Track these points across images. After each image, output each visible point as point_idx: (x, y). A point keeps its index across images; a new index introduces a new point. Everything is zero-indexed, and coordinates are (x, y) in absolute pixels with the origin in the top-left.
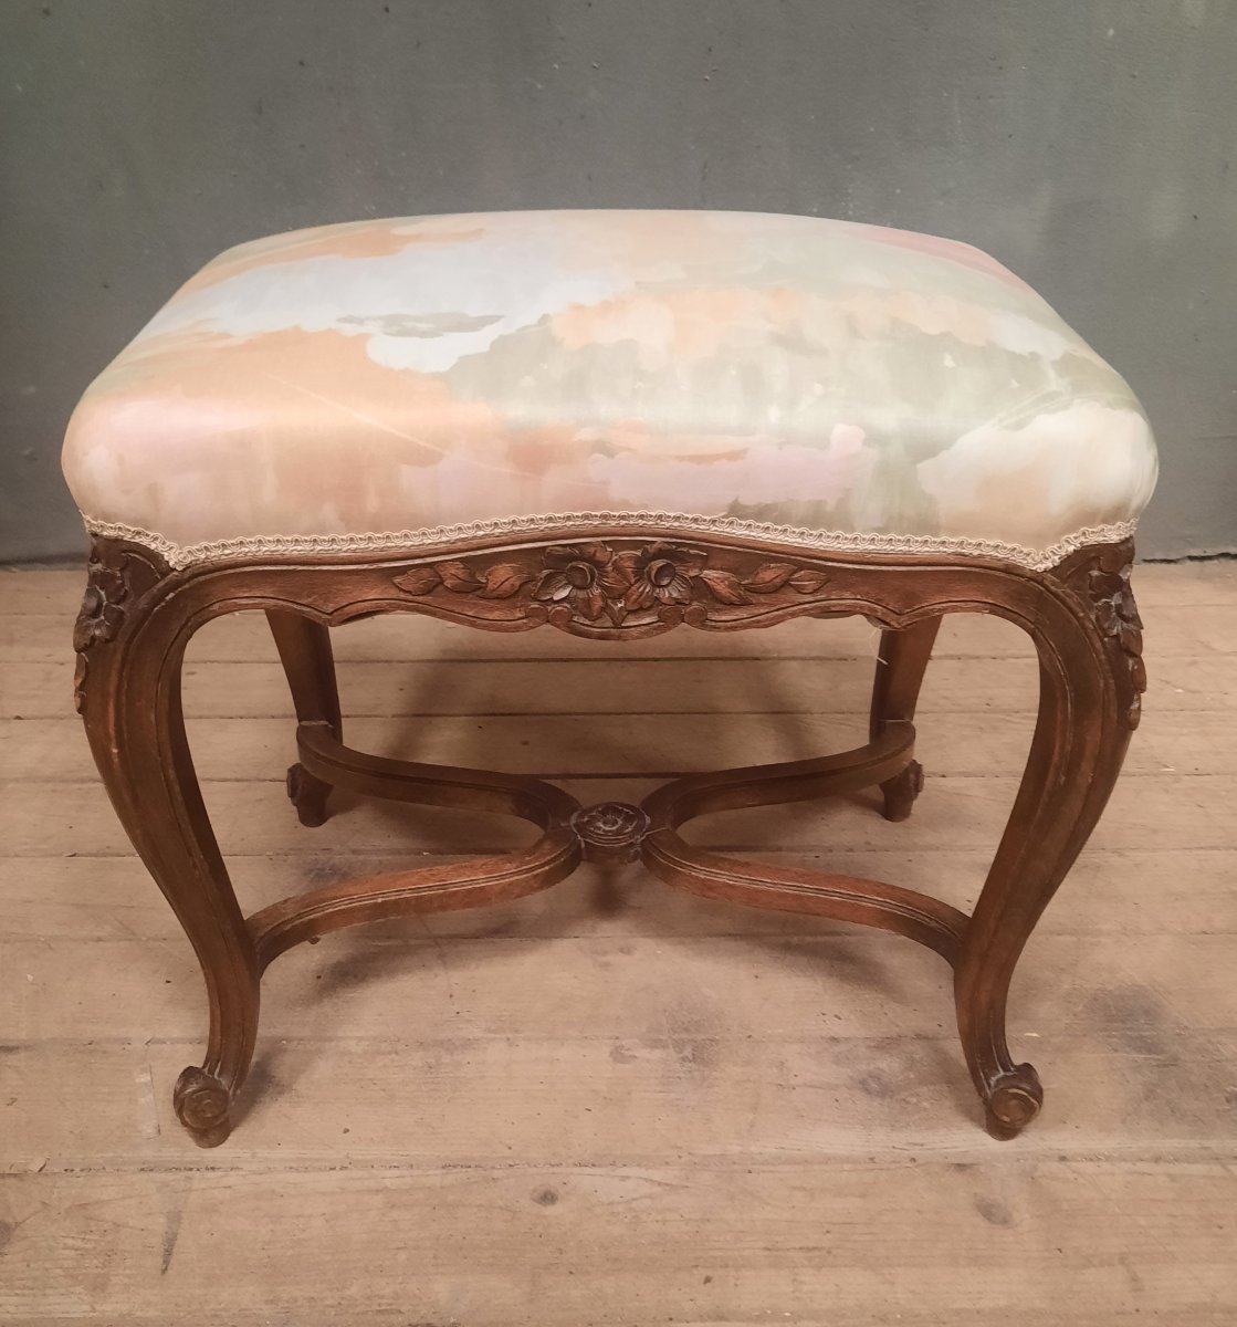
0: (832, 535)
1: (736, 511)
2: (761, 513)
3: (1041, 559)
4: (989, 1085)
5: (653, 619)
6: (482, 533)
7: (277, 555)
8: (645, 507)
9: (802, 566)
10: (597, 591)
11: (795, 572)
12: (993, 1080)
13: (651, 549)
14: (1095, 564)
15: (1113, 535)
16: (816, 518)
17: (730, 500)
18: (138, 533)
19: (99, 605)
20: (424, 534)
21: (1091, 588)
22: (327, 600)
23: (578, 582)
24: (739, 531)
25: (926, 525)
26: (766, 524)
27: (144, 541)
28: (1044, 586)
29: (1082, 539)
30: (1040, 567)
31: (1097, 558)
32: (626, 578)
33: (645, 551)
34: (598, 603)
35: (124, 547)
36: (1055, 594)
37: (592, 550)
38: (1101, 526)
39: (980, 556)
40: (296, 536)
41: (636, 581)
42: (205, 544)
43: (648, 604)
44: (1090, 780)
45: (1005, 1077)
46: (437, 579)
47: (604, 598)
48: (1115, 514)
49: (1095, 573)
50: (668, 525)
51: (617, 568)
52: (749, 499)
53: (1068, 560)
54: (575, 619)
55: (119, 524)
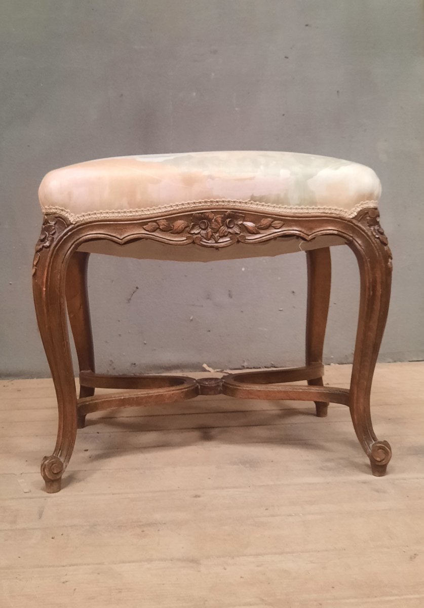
0: (283, 207)
1: (253, 199)
2: (261, 199)
3: (350, 213)
4: (369, 447)
5: (229, 239)
6: (172, 209)
7: (106, 218)
8: (224, 197)
9: (275, 219)
10: (210, 230)
11: (273, 222)
12: (371, 445)
13: (227, 214)
14: (367, 215)
15: (371, 205)
16: (278, 201)
17: (250, 194)
18: (62, 210)
19: (46, 237)
20: (154, 209)
21: (368, 223)
22: (121, 235)
23: (203, 227)
24: (254, 207)
25: (313, 203)
26: (263, 203)
27: (63, 213)
28: (353, 223)
29: (362, 206)
30: (351, 217)
31: (367, 213)
32: (220, 225)
33: (225, 215)
34: (210, 234)
35: (57, 216)
36: (357, 226)
37: (207, 214)
38: (367, 201)
39: (331, 213)
40: (113, 211)
41: (222, 226)
42: (83, 214)
43: (226, 234)
44: (381, 292)
45: (375, 444)
46: (158, 226)
47: (212, 233)
48: (370, 197)
49: (368, 218)
50: (232, 204)
51: (216, 221)
52: (257, 194)
53: (359, 213)
54: (203, 240)
55: (57, 207)
